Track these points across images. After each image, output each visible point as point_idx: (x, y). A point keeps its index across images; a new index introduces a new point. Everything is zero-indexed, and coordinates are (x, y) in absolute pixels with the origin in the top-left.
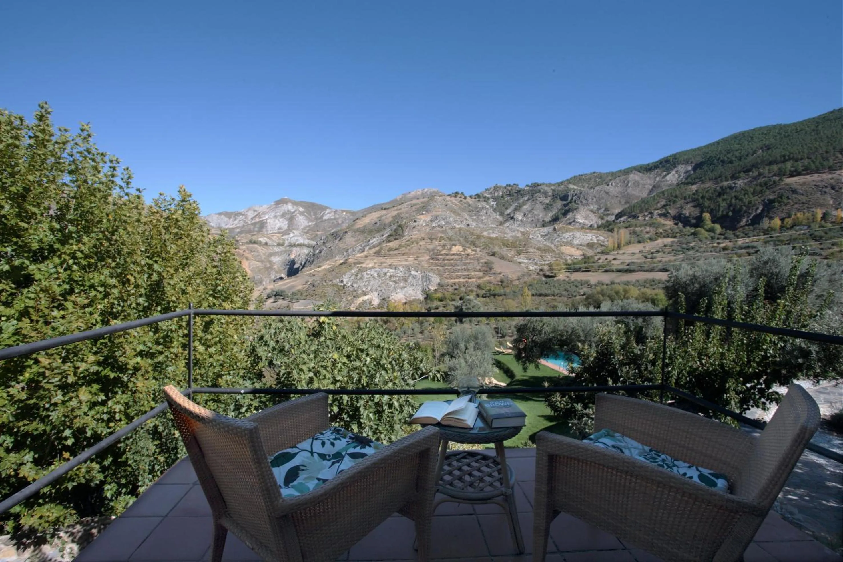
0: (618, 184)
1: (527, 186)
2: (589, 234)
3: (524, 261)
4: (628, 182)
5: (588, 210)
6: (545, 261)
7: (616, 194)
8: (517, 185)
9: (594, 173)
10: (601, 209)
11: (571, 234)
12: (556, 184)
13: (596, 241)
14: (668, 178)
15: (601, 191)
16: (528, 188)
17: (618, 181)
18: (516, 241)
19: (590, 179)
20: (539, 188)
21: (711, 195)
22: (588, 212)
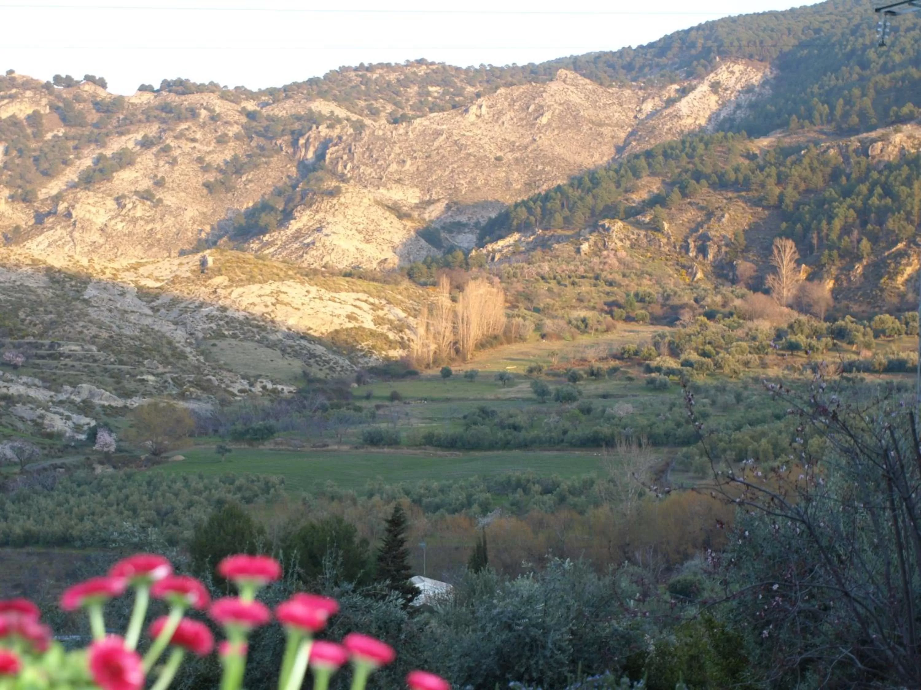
0: (501, 113)
1: (143, 88)
2: (343, 295)
3: (32, 393)
4: (540, 111)
5: (378, 203)
6: (127, 395)
7: (491, 151)
8: (102, 84)
9: (421, 62)
10: (430, 203)
11: (268, 288)
12: (261, 93)
13: (369, 325)
14: (683, 106)
15: (438, 133)
16: (147, 97)
17: (502, 104)
18: (18, 305)
19: (404, 83)
20: (193, 99)
21: (807, 173)
22: (378, 213)
